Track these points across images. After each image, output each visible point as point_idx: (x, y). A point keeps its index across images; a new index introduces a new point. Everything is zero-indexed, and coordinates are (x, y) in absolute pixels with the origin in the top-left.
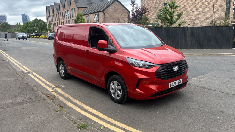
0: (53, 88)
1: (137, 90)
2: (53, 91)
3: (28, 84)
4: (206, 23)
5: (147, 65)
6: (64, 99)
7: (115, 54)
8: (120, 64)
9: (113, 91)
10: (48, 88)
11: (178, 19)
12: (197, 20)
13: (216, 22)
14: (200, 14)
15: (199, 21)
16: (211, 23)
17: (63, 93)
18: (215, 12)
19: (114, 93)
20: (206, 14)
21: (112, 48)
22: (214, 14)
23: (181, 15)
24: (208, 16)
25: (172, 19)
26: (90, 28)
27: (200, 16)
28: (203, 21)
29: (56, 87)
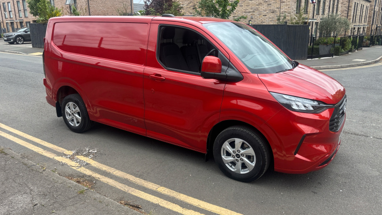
0: (72, 158)
1: (298, 156)
2: (77, 164)
3: (6, 154)
4: (270, 18)
5: (313, 107)
6: (120, 185)
7: (236, 85)
8: (258, 107)
9: (230, 159)
10: (58, 158)
11: (232, 10)
12: (256, 13)
13: (285, 18)
14: (261, 3)
15: (260, 14)
16: (279, 19)
17: (104, 168)
18: (284, 2)
19: (233, 163)
20: (270, 4)
21: (231, 72)
22: (282, 5)
23: (237, 4)
24: (272, 8)
25: (224, 11)
26: (161, 27)
27: (261, 8)
28: (265, 16)
29: (77, 153)
